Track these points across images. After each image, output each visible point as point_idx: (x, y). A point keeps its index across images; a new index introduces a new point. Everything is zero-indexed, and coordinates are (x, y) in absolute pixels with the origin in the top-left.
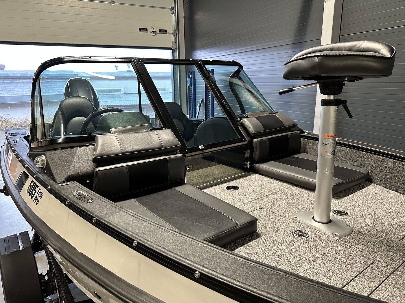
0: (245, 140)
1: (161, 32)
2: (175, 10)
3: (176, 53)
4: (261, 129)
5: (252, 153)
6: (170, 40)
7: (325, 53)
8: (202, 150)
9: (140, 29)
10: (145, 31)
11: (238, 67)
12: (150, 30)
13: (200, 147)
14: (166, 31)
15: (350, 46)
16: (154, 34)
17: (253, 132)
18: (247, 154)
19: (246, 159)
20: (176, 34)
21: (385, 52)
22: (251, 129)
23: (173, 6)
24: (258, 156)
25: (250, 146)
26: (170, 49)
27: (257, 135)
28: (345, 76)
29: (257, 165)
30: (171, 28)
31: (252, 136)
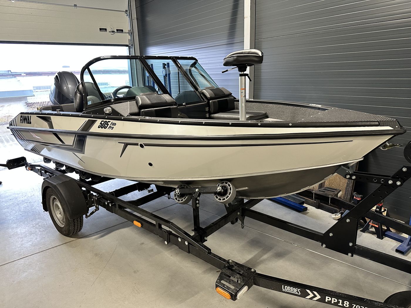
0: (205, 102)
1: (118, 32)
2: (128, 12)
3: (131, 49)
4: (213, 95)
5: (209, 109)
6: (126, 38)
7: (238, 55)
8: (184, 105)
9: (101, 29)
10: (105, 31)
11: (195, 61)
12: (108, 30)
13: (184, 104)
14: (122, 30)
15: (249, 51)
16: (112, 34)
17: (209, 97)
18: (207, 109)
19: (206, 112)
20: (131, 33)
21: (260, 54)
22: (208, 96)
23: (127, 9)
24: (213, 110)
25: (208, 105)
26: (127, 46)
27: (211, 98)
28: (246, 64)
29: (213, 115)
30: (127, 28)
31: (209, 99)
